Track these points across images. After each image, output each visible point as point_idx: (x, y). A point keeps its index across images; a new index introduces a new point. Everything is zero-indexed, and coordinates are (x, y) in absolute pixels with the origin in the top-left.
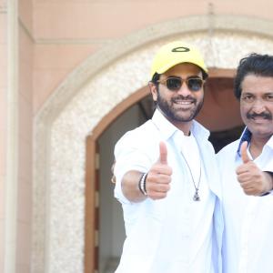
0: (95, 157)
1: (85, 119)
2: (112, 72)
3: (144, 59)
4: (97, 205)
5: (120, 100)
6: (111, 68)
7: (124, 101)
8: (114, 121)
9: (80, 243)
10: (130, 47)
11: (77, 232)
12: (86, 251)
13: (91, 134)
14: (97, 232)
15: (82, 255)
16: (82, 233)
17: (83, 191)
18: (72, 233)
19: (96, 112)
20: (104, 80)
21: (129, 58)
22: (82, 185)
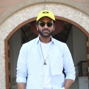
0: (8, 46)
1: (4, 34)
2: (12, 18)
3: (23, 13)
4: (9, 62)
5: (15, 27)
6: (12, 16)
7: (17, 27)
8: (14, 34)
9: (4, 74)
10: (18, 9)
11: (3, 71)
12: (6, 77)
13: (6, 38)
14: (9, 71)
15: (5, 78)
16: (4, 71)
17: (4, 57)
18: (1, 71)
19: (8, 31)
20: (10, 20)
21: (18, 12)
22: (4, 55)
